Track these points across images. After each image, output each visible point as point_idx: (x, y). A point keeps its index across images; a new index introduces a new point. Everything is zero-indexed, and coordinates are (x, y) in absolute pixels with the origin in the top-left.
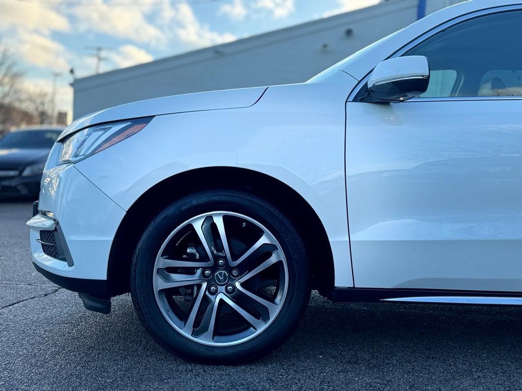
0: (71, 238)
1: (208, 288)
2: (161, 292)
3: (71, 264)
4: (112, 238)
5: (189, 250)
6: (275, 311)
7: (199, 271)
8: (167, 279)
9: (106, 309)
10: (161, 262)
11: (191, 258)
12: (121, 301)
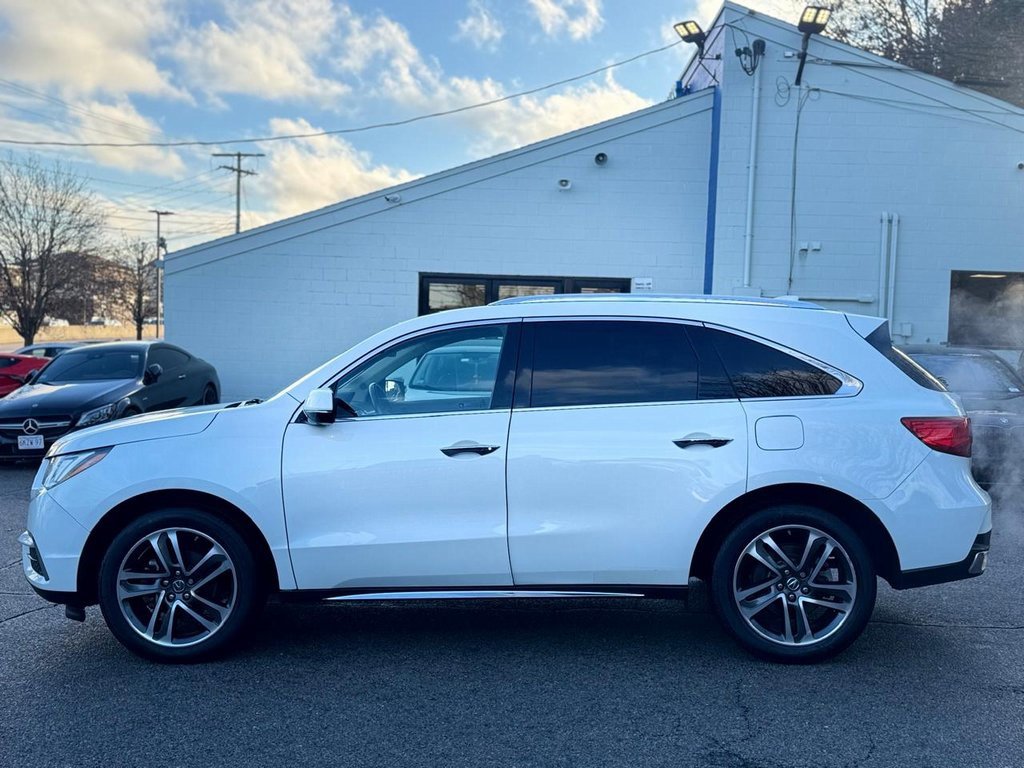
0: (46, 556)
1: (167, 596)
2: (125, 601)
3: (47, 579)
4: (79, 556)
5: (150, 563)
6: (226, 614)
7: (158, 581)
8: (129, 589)
9: (81, 617)
10: (123, 575)
11: (152, 570)
12: (93, 611)
